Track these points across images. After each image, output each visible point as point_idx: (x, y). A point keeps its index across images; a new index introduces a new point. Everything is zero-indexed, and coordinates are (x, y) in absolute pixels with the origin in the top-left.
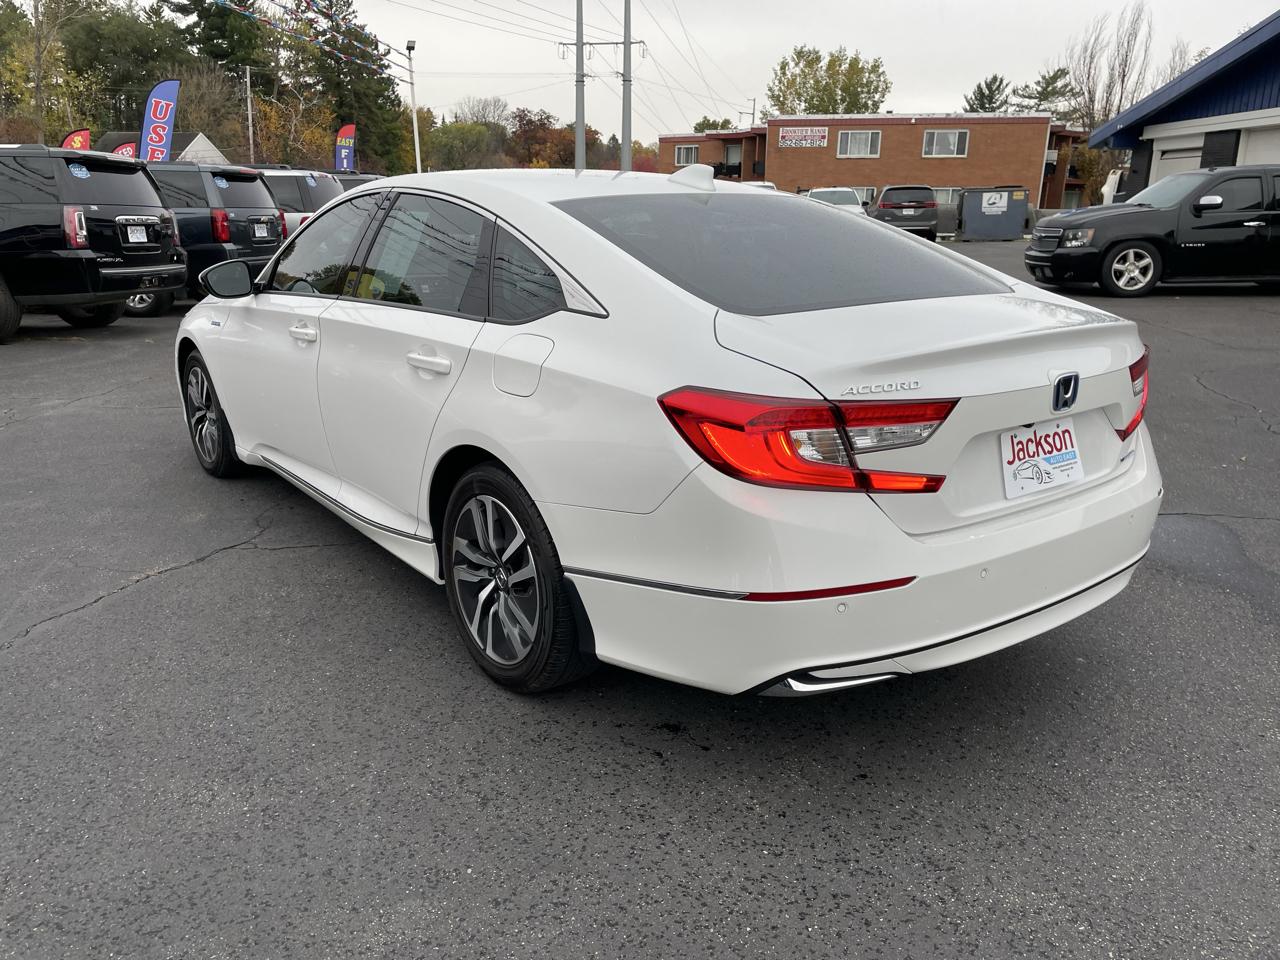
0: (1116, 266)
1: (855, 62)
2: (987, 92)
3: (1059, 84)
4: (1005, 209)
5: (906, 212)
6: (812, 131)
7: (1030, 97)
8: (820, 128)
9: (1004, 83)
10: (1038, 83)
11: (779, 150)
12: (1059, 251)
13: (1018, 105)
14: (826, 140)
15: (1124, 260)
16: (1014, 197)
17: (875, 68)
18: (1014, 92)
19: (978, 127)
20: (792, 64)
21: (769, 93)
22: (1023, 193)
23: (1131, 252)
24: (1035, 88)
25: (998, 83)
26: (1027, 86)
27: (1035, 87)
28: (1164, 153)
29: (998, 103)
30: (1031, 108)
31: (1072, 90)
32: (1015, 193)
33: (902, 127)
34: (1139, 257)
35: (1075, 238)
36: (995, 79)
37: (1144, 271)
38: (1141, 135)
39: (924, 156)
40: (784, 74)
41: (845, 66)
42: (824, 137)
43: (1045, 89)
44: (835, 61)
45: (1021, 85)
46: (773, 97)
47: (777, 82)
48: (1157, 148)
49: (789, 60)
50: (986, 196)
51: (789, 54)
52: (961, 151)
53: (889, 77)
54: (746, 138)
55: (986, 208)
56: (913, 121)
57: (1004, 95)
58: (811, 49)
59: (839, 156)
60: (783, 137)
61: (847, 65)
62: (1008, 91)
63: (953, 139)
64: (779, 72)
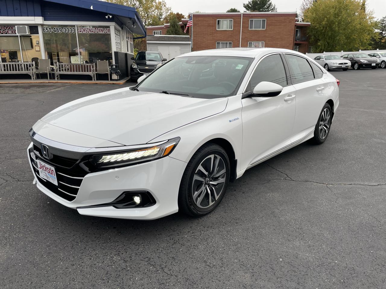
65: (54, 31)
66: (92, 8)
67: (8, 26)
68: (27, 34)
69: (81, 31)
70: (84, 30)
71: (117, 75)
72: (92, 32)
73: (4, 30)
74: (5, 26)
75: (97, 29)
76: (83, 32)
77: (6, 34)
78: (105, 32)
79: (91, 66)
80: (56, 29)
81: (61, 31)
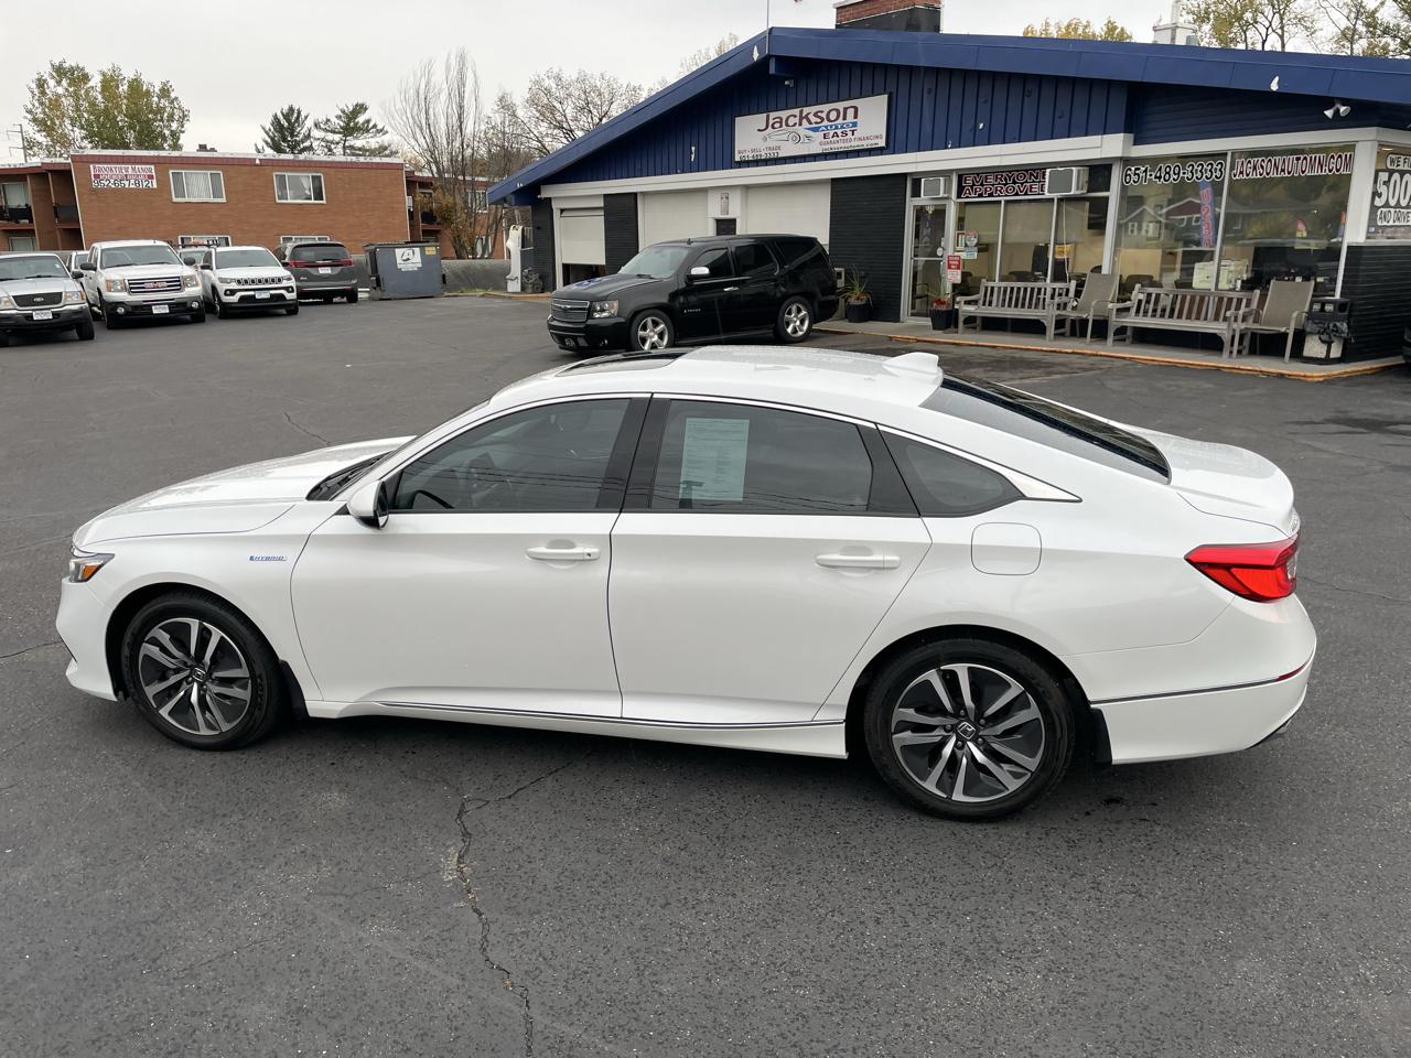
0: (641, 333)
1: (135, 85)
2: (286, 124)
3: (361, 119)
4: (420, 265)
5: (322, 271)
6: (134, 169)
7: (333, 132)
8: (143, 166)
9: (303, 115)
10: (339, 117)
11: (95, 191)
12: (590, 322)
13: (323, 140)
14: (154, 181)
15: (644, 328)
16: (427, 253)
17: (165, 92)
18: (317, 125)
19: (332, 171)
20: (52, 83)
21: (29, 116)
22: (434, 249)
23: (649, 319)
24: (338, 123)
25: (295, 115)
26: (328, 120)
27: (337, 121)
28: (562, 211)
29: (301, 136)
30: (338, 143)
31: (375, 126)
32: (427, 249)
33: (246, 169)
34: (656, 324)
35: (603, 310)
36: (291, 109)
37: (661, 336)
38: (539, 193)
39: (278, 201)
40: (43, 93)
41: (124, 88)
42: (151, 177)
43: (348, 124)
44: (109, 83)
45: (322, 118)
46: (35, 120)
47: (37, 104)
48: (556, 206)
49: (46, 76)
50: (399, 252)
51: (46, 71)
52: (319, 196)
53: (185, 106)
54: (30, 174)
55: (401, 265)
56: (258, 162)
57: (305, 129)
58: (73, 65)
59: (175, 200)
60: (97, 176)
61: (125, 87)
62: (309, 123)
63: (307, 183)
64: (36, 91)
65: (1156, 177)
66: (1274, 86)
67: (1034, 170)
68: (1072, 193)
69: (1241, 173)
70: (1255, 168)
71: (1323, 342)
72: (1283, 170)
73: (1022, 184)
74: (1027, 171)
75: (1305, 158)
76: (1248, 175)
77: (1026, 194)
78: (1330, 171)
79: (1244, 301)
80: (1163, 169)
81: (1176, 177)
